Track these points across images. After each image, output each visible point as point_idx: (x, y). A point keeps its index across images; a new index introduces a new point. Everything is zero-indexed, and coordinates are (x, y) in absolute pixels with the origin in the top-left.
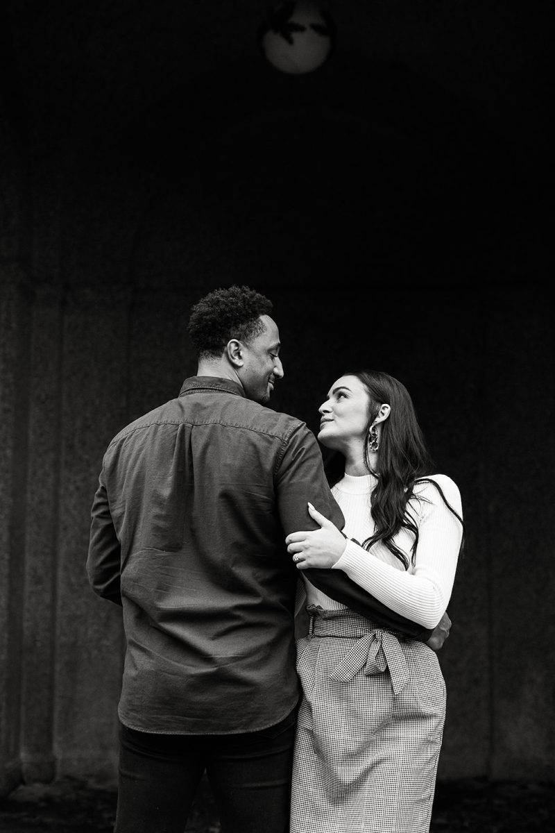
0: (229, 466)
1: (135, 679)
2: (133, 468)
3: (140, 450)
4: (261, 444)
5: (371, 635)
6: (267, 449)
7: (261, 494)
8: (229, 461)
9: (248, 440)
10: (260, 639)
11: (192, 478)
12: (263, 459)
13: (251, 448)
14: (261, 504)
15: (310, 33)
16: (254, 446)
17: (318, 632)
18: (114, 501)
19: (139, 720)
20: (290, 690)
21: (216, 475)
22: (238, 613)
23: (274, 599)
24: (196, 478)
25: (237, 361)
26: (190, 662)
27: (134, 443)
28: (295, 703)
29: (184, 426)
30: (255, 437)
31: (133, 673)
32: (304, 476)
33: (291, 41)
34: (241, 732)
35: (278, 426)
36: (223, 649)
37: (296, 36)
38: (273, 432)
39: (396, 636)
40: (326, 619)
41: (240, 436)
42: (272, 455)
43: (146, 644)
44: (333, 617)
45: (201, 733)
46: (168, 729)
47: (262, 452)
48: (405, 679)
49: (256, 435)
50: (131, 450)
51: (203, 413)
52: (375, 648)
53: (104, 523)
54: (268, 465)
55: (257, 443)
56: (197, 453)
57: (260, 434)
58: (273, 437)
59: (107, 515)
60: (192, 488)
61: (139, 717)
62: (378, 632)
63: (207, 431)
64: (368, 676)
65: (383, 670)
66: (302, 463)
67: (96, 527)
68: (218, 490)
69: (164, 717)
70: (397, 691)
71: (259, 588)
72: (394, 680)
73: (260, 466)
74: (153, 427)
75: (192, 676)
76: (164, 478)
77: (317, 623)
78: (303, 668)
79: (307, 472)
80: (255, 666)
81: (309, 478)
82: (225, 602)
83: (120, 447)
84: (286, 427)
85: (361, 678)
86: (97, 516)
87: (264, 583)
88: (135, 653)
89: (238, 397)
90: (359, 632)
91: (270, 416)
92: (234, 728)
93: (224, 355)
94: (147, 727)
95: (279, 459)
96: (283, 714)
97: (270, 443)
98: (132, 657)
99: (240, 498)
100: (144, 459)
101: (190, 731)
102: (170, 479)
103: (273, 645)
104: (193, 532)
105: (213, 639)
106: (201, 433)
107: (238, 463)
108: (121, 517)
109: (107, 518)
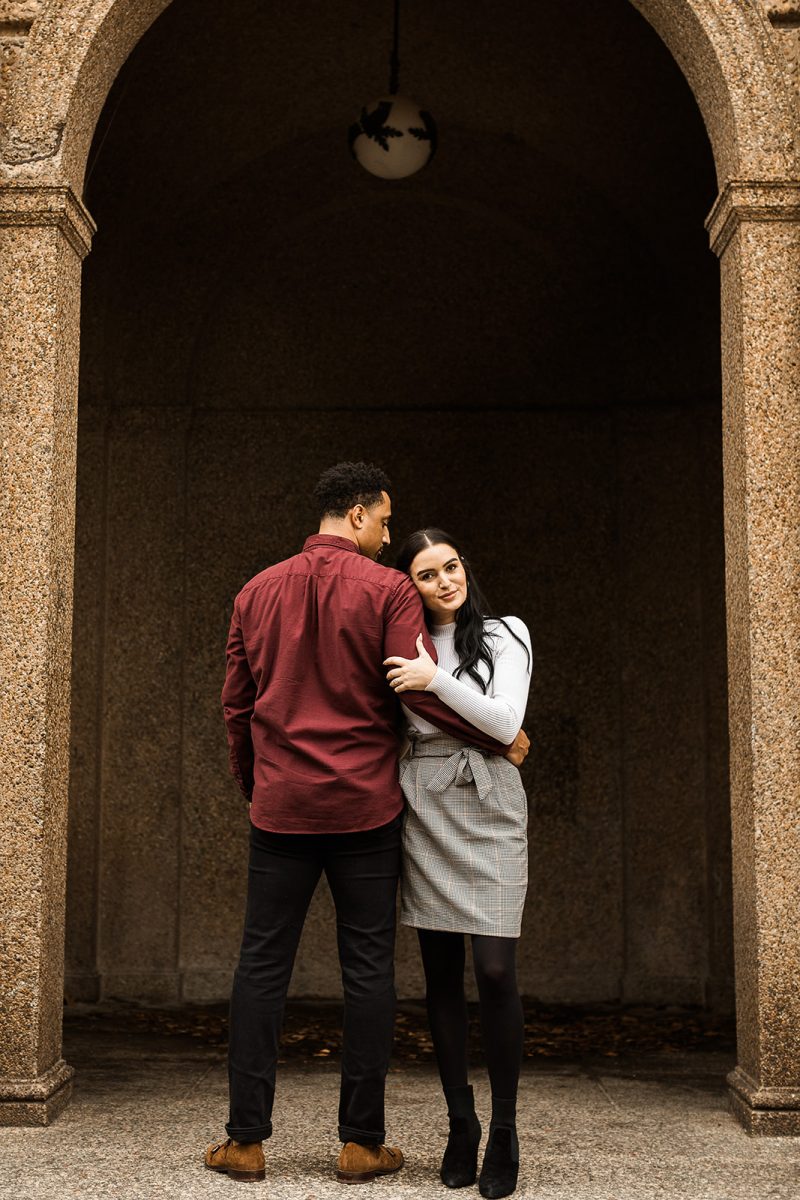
0: (347, 610)
1: (266, 790)
2: (269, 612)
3: (275, 598)
4: (374, 593)
5: (460, 753)
6: (378, 596)
7: (373, 635)
8: (346, 607)
9: (363, 589)
10: (372, 756)
11: (317, 620)
12: (374, 605)
13: (365, 596)
14: (373, 643)
15: (408, 137)
16: (368, 593)
17: (418, 754)
18: (248, 640)
19: (271, 823)
20: (396, 798)
21: (336, 618)
22: (354, 734)
23: (383, 723)
24: (320, 620)
25: (357, 523)
26: (314, 773)
27: (269, 590)
28: (401, 808)
29: (311, 577)
30: (368, 587)
31: (264, 784)
32: (407, 619)
33: (386, 148)
34: (356, 830)
35: (388, 578)
36: (342, 763)
37: (391, 141)
38: (384, 583)
39: (480, 753)
40: (423, 742)
41: (357, 586)
42: (382, 601)
43: (275, 761)
44: (429, 740)
45: (324, 832)
46: (296, 829)
47: (374, 599)
48: (488, 787)
49: (371, 586)
50: (267, 597)
51: (327, 566)
52: (463, 763)
53: (239, 659)
54: (379, 611)
55: (371, 592)
56: (321, 601)
57: (373, 584)
58: (383, 587)
59: (242, 652)
60: (317, 629)
61: (270, 820)
62: (466, 750)
63: (330, 581)
64: (458, 786)
65: (470, 780)
66: (405, 609)
67: (233, 663)
68: (338, 628)
69: (293, 820)
70: (482, 797)
71: (372, 714)
72: (479, 788)
73: (372, 611)
74: (286, 577)
75: (316, 785)
76: (296, 620)
77: (417, 746)
78: (406, 783)
79: (410, 616)
80: (369, 777)
81: (411, 621)
82: (345, 724)
83: (254, 593)
84: (395, 579)
85: (453, 789)
86: (233, 653)
87: (376, 710)
88: (266, 769)
89: (355, 554)
90: (450, 751)
91: (381, 570)
92: (350, 828)
93: (347, 517)
94: (277, 828)
95: (387, 606)
96: (390, 816)
97: (381, 592)
98: (263, 772)
99: (356, 637)
100: (279, 604)
101: (315, 830)
102: (301, 621)
103: (382, 761)
104: (317, 666)
105: (333, 754)
106: (325, 583)
107: (354, 607)
108: (257, 652)
109: (240, 655)
